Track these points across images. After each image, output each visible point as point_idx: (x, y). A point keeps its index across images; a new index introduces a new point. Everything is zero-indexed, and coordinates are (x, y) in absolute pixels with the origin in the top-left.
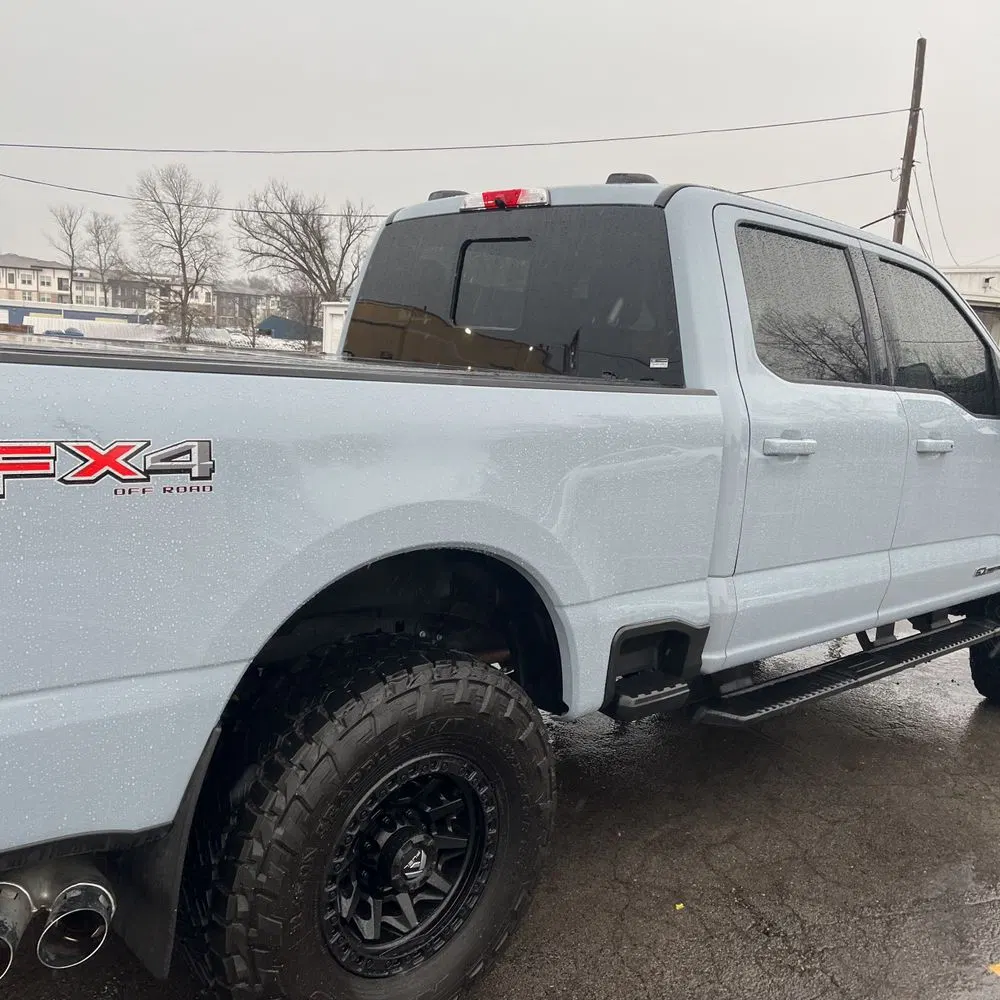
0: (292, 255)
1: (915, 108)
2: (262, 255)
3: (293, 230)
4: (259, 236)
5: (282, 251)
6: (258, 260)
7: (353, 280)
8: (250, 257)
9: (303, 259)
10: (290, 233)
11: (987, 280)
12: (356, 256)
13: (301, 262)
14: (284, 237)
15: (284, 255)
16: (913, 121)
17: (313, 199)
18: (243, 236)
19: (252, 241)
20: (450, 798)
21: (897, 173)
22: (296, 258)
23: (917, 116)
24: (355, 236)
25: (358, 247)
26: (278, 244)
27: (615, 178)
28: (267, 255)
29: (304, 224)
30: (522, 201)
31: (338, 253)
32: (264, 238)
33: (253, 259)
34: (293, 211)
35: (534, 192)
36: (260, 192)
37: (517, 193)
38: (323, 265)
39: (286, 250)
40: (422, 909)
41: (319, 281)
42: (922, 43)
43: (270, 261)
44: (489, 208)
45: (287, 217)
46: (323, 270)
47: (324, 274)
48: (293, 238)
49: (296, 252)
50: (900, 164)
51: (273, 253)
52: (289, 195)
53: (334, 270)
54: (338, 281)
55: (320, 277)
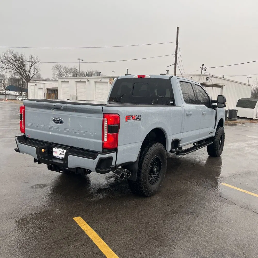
0: (15, 69)
1: (177, 42)
2: (6, 69)
3: (15, 62)
4: (5, 64)
5: (12, 68)
6: (5, 70)
7: (33, 75)
8: (3, 69)
9: (19, 70)
10: (15, 63)
11: (192, 77)
12: (34, 69)
13: (18, 71)
14: (13, 64)
15: (13, 69)
16: (177, 44)
17: (21, 54)
18: (1, 64)
19: (3, 65)
20: (157, 162)
21: (174, 55)
22: (16, 69)
23: (178, 43)
24: (33, 64)
25: (35, 67)
26: (11, 66)
27: (161, 74)
28: (8, 69)
29: (19, 61)
30: (145, 77)
31: (29, 68)
32: (7, 64)
33: (4, 70)
34: (15, 57)
35: (147, 76)
36: (5, 52)
37: (144, 76)
38: (24, 72)
39: (13, 67)
40: (154, 177)
41: (24, 76)
42: (178, 28)
43: (9, 70)
44: (139, 78)
45: (13, 59)
46: (24, 73)
47: (25, 74)
48: (16, 64)
49: (16, 68)
50: (175, 53)
51: (10, 68)
52: (14, 52)
53: (28, 73)
54: (29, 76)
55: (24, 75)
